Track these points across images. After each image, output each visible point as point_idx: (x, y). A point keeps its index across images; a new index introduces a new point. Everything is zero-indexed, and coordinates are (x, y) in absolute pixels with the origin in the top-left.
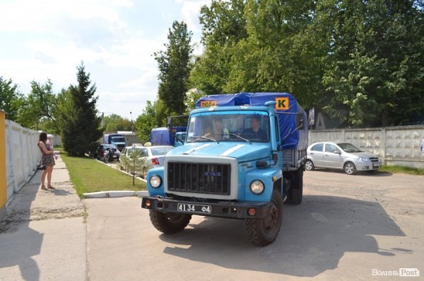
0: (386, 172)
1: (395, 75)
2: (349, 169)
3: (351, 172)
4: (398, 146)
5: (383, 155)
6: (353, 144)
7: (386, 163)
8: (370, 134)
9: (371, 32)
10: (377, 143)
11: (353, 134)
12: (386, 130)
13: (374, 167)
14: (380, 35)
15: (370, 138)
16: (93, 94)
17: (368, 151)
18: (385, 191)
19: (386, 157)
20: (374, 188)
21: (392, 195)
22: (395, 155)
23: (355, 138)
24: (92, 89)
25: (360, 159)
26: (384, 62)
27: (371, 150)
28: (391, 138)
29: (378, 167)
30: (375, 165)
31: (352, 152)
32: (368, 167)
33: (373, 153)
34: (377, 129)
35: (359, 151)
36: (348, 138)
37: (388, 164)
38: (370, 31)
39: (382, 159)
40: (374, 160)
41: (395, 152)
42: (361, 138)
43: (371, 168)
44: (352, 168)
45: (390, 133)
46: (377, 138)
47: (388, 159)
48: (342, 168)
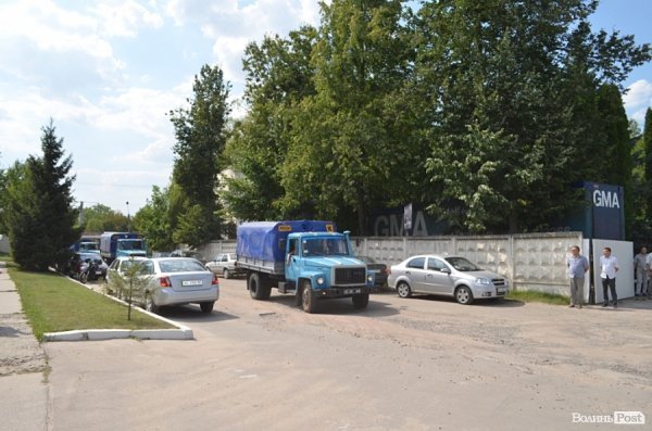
0: (516, 301)
1: (528, 159)
2: (463, 295)
3: (466, 300)
4: (532, 263)
5: (512, 275)
6: (467, 258)
7: (515, 288)
8: (492, 244)
9: (496, 97)
10: (503, 257)
11: (468, 244)
12: (515, 239)
13: (498, 293)
14: (507, 101)
15: (492, 251)
16: (66, 171)
17: (490, 270)
18: (515, 329)
19: (515, 278)
20: (500, 325)
21: (525, 335)
22: (527, 276)
23: (471, 250)
24: (65, 163)
25: (479, 281)
26: (513, 139)
27: (493, 268)
28: (521, 250)
29: (504, 293)
30: (500, 290)
31: (466, 270)
32: (490, 293)
33: (496, 272)
34: (502, 237)
35: (477, 270)
36: (461, 250)
37: (519, 288)
38: (494, 95)
39: (510, 280)
40: (498, 282)
41: (527, 271)
42: (480, 250)
43: (494, 295)
44: (467, 294)
45: (521, 243)
46: (502, 250)
47: (519, 281)
48: (451, 294)
